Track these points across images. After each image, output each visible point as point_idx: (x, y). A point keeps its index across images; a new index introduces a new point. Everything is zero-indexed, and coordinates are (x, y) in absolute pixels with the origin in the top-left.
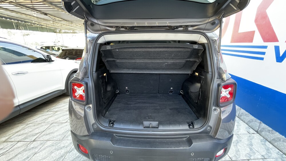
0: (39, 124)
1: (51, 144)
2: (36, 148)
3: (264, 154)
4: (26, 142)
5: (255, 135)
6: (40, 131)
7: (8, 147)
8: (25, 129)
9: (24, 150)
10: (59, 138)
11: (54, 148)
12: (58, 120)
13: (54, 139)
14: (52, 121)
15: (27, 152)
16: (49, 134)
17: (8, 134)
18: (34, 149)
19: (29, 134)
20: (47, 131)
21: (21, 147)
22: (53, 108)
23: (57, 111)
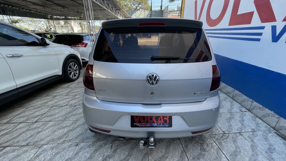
0: (39, 107)
1: (53, 124)
2: (39, 128)
3: (253, 127)
4: (28, 123)
5: (247, 113)
6: (40, 113)
7: (10, 128)
8: (26, 111)
9: (27, 130)
10: (60, 119)
11: (56, 127)
12: (58, 103)
13: (56, 120)
14: (52, 104)
15: (30, 132)
16: (51, 116)
17: (9, 117)
18: (37, 129)
19: (30, 116)
20: (48, 113)
21: (24, 127)
22: (52, 93)
23: (56, 96)
